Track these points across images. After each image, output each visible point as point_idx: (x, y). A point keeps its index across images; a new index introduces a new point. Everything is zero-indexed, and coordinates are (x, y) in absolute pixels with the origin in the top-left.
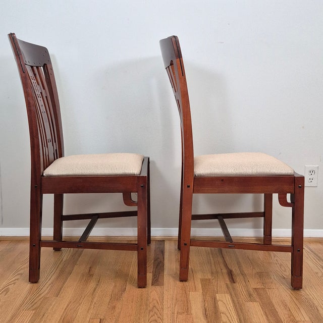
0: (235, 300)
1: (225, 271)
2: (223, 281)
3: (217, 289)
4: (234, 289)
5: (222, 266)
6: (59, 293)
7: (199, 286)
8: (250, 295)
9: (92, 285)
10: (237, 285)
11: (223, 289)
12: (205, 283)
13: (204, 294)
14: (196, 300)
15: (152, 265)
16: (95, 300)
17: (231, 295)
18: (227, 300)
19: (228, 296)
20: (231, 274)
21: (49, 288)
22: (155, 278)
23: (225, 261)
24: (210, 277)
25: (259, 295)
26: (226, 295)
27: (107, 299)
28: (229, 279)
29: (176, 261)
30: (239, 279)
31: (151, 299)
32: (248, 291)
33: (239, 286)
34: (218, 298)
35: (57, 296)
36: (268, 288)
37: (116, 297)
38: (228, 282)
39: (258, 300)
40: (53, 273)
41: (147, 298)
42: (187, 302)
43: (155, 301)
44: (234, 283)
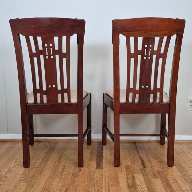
0: (146, 178)
1: (139, 161)
2: (138, 167)
3: (135, 171)
4: (145, 171)
5: (138, 158)
6: (41, 173)
7: (124, 169)
8: (155, 175)
9: (61, 168)
10: (146, 169)
11: (138, 171)
12: (128, 167)
13: (127, 175)
15: (96, 157)
16: (63, 177)
17: (143, 175)
18: (141, 177)
19: (141, 176)
20: (142, 162)
21: (35, 170)
22: (98, 164)
23: (139, 154)
24: (130, 164)
25: (160, 175)
26: (140, 174)
27: (70, 177)
28: (142, 165)
29: (110, 154)
30: (148, 164)
31: (96, 177)
32: (153, 172)
33: (148, 170)
34: (135, 177)
35: (41, 175)
36: (165, 171)
37: (75, 175)
38: (141, 167)
39: (159, 178)
40: (38, 161)
41: (93, 176)
42: (117, 178)
43: (98, 178)
44: (145, 167)
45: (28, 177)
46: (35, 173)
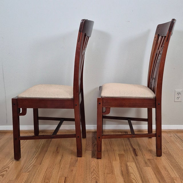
0: (138, 166)
1: (131, 149)
2: (131, 155)
3: (128, 160)
4: (137, 159)
5: (130, 147)
6: (41, 162)
7: (118, 158)
8: (146, 163)
9: (59, 158)
10: (138, 157)
11: (131, 159)
12: (121, 156)
13: (121, 163)
14: (117, 165)
15: (91, 146)
17: (136, 163)
18: (134, 165)
19: (134, 164)
20: (134, 150)
21: (35, 160)
22: (93, 154)
23: (131, 144)
24: (123, 153)
25: (151, 163)
26: (133, 163)
27: (68, 166)
28: (134, 154)
29: (104, 144)
30: (139, 153)
31: (92, 166)
32: (144, 161)
33: (140, 158)
34: (128, 165)
35: (40, 164)
36: (156, 159)
37: (73, 165)
38: (134, 156)
39: (150, 166)
40: (37, 151)
41: (90, 165)
42: (112, 167)
43: (94, 167)
44: (137, 156)
45: (28, 168)
46: (35, 163)
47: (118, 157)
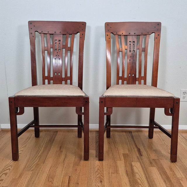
0: (143, 165)
1: (136, 149)
2: (135, 154)
3: (132, 159)
4: (142, 159)
5: (134, 146)
6: (45, 161)
7: (122, 158)
8: (151, 163)
9: (63, 157)
10: (143, 157)
11: (135, 159)
12: (126, 156)
13: (125, 163)
14: (121, 165)
15: (95, 146)
16: (65, 166)
17: (140, 163)
18: (139, 166)
19: (139, 164)
20: (139, 150)
21: (39, 159)
22: (97, 153)
23: (135, 143)
24: (127, 152)
25: (156, 163)
26: (138, 163)
27: (72, 165)
28: (138, 154)
29: (108, 143)
30: (144, 153)
31: (96, 166)
32: (150, 161)
33: (145, 158)
34: (133, 164)
35: (44, 163)
36: (161, 159)
37: (76, 164)
38: (138, 155)
39: (156, 166)
40: (40, 150)
41: (94, 164)
42: (116, 166)
43: (98, 166)
44: (142, 156)
45: (32, 166)
46: (38, 162)
47: (123, 156)
